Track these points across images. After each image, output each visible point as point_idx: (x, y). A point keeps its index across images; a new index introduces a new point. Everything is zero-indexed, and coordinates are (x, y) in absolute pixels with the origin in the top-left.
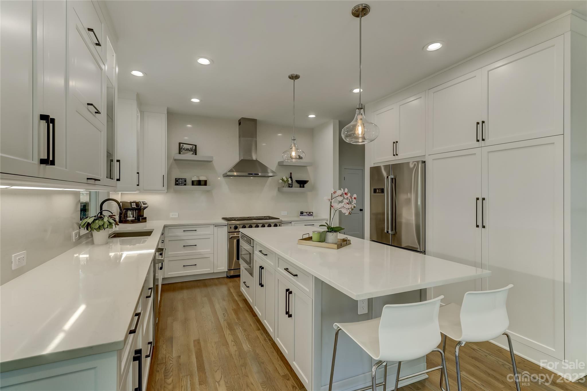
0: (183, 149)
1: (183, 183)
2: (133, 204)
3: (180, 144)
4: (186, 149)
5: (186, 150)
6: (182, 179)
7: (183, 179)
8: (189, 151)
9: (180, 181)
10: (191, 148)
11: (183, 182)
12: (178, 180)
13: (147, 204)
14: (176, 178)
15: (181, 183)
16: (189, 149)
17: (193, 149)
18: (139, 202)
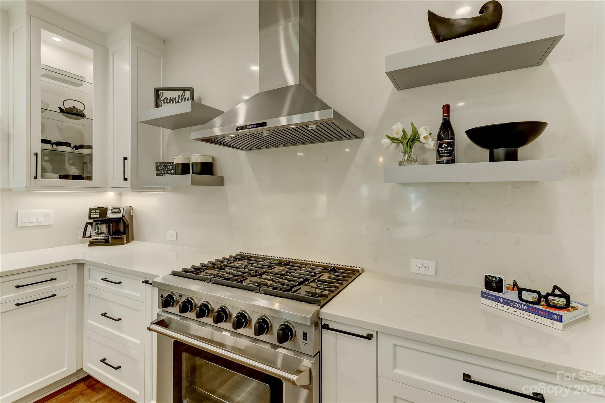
0: (164, 100)
1: (168, 172)
2: (94, 211)
3: (157, 90)
4: (168, 101)
5: (170, 102)
6: (166, 163)
7: (170, 163)
8: (176, 103)
9: (164, 167)
10: (179, 96)
11: (170, 170)
12: (159, 166)
13: (120, 213)
14: (156, 163)
15: (165, 172)
16: (175, 98)
17: (185, 98)
18: (107, 209)
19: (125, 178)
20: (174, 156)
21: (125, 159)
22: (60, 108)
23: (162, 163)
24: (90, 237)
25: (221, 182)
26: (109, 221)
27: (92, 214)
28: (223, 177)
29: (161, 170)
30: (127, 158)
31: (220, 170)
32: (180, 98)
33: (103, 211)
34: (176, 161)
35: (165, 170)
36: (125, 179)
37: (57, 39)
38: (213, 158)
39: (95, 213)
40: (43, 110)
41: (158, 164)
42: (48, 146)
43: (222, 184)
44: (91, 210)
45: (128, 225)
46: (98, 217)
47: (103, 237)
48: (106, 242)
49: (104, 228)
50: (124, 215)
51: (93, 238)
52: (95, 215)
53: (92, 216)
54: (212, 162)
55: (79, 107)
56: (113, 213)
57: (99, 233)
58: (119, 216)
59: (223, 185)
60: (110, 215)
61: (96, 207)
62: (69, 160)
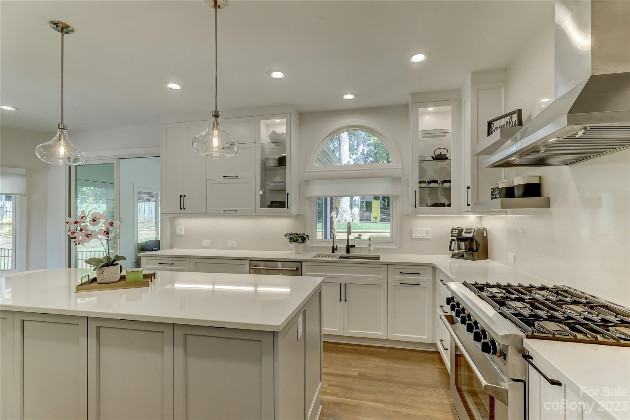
0: (494, 129)
3: (489, 123)
6: (499, 188)
9: (497, 192)
12: (493, 191)
13: (471, 233)
14: (491, 189)
15: (498, 196)
16: (504, 125)
17: (513, 121)
18: (463, 229)
19: (468, 203)
20: (499, 181)
21: (468, 188)
22: (432, 157)
23: (495, 188)
24: (453, 251)
25: (547, 204)
26: (464, 239)
27: (453, 232)
28: (549, 198)
29: (495, 195)
30: (469, 187)
31: (546, 190)
32: (508, 123)
33: (460, 230)
34: (501, 186)
35: (498, 195)
36: (468, 205)
37: (431, 109)
38: (540, 177)
39: (455, 232)
40: (420, 162)
41: (493, 189)
42: (423, 185)
43: (549, 206)
44: (453, 229)
45: (479, 245)
46: (457, 235)
47: (461, 252)
48: (462, 256)
49: (463, 244)
50: (474, 235)
51: (455, 252)
52: (455, 233)
53: (453, 235)
54: (539, 182)
55: (444, 152)
56: (466, 232)
57: (459, 248)
58: (471, 235)
59: (550, 208)
60: (464, 235)
61: (456, 228)
62: (441, 192)
